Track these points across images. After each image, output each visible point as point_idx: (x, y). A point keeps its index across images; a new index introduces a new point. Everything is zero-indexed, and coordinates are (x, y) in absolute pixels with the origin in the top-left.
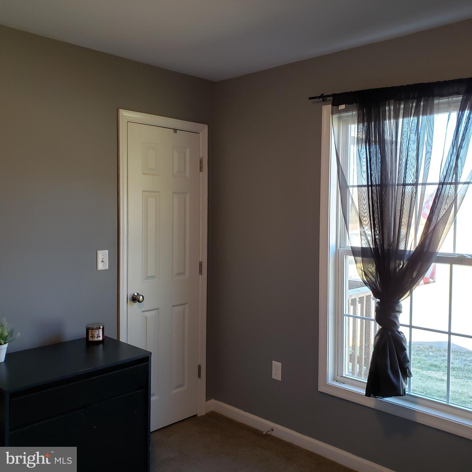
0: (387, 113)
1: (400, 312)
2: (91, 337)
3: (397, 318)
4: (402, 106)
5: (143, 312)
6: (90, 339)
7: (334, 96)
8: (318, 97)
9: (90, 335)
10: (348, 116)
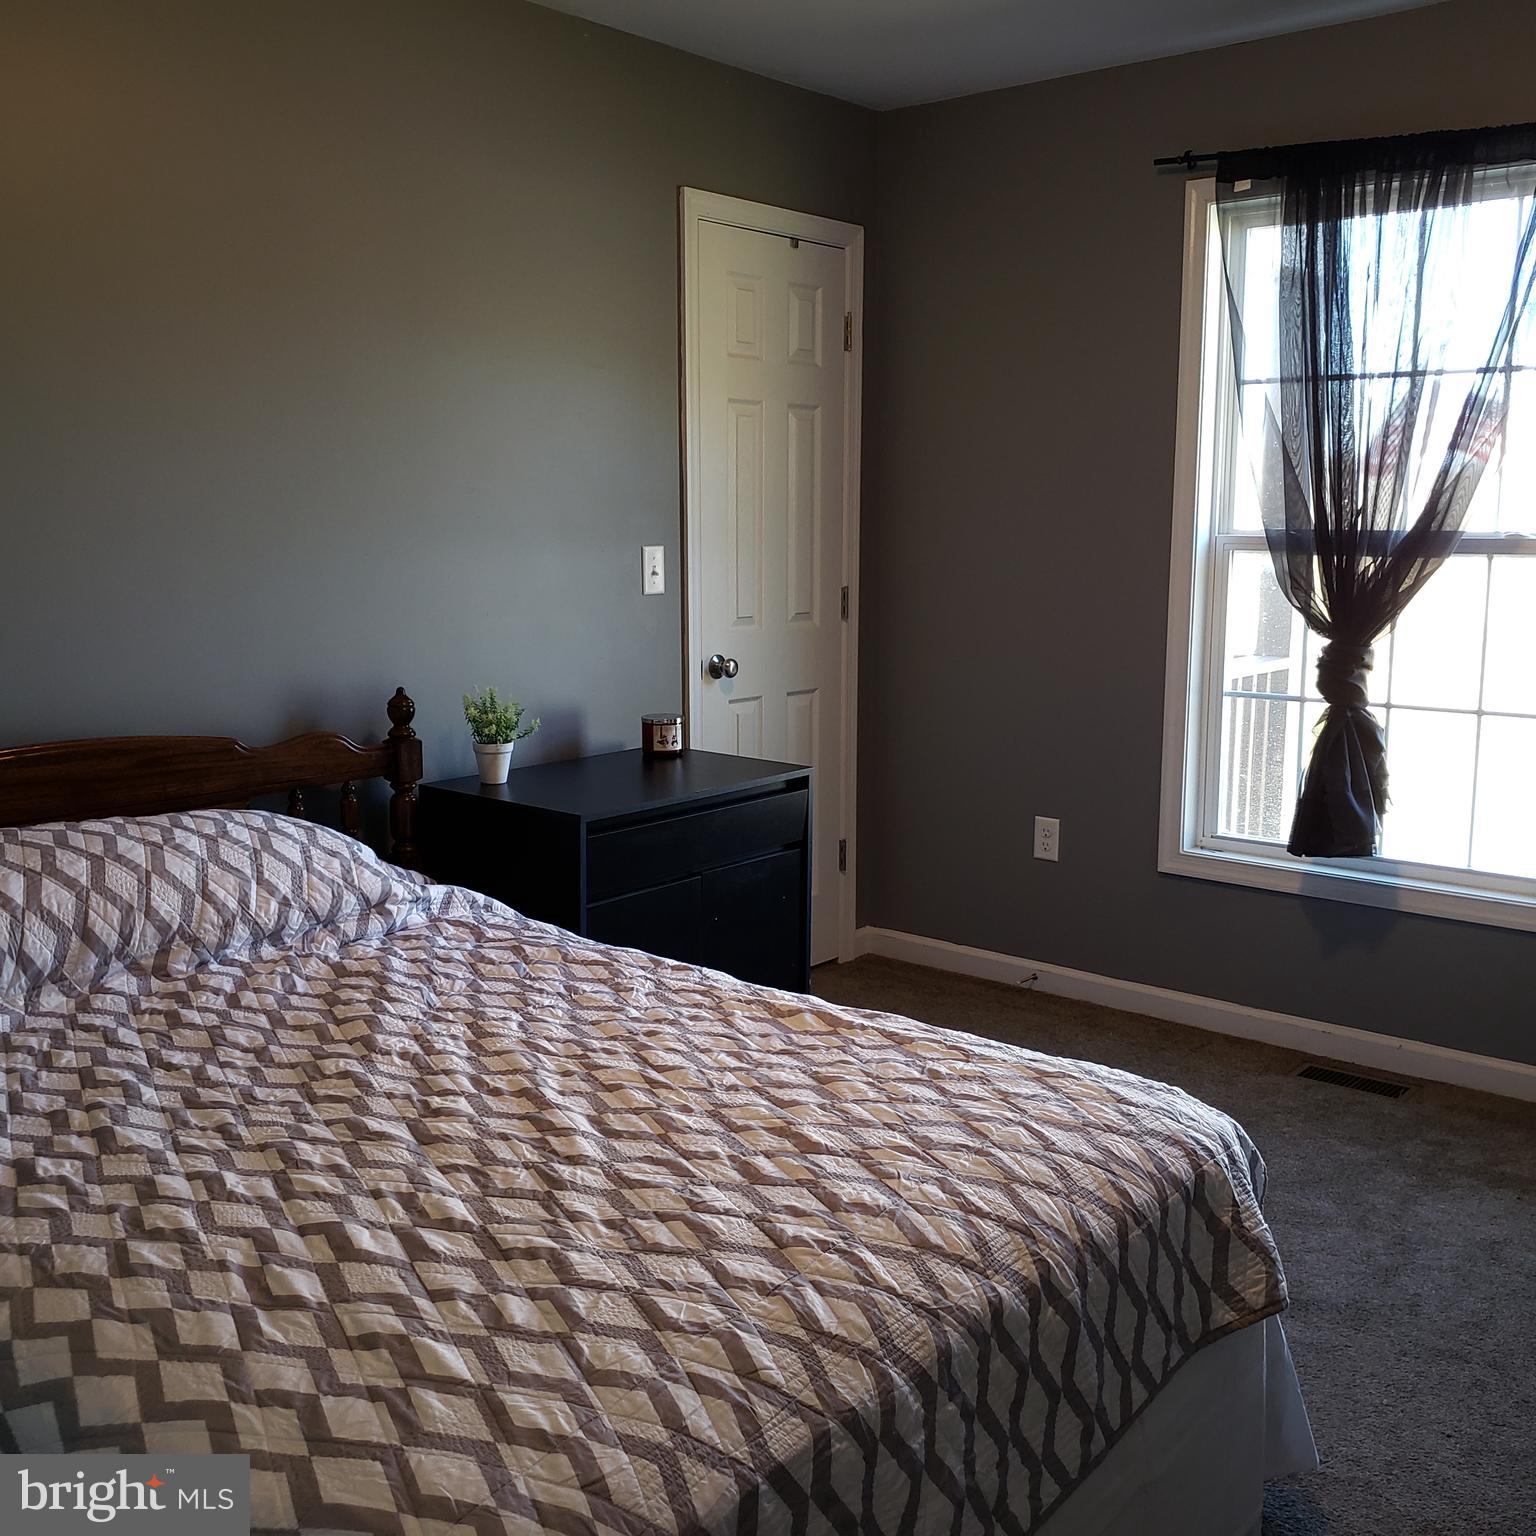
0: (1357, 201)
1: (1369, 667)
2: (659, 742)
3: (1363, 679)
4: (1396, 184)
5: (730, 702)
6: (657, 747)
7: (1222, 157)
8: (1179, 160)
9: (657, 738)
10: (1258, 208)
